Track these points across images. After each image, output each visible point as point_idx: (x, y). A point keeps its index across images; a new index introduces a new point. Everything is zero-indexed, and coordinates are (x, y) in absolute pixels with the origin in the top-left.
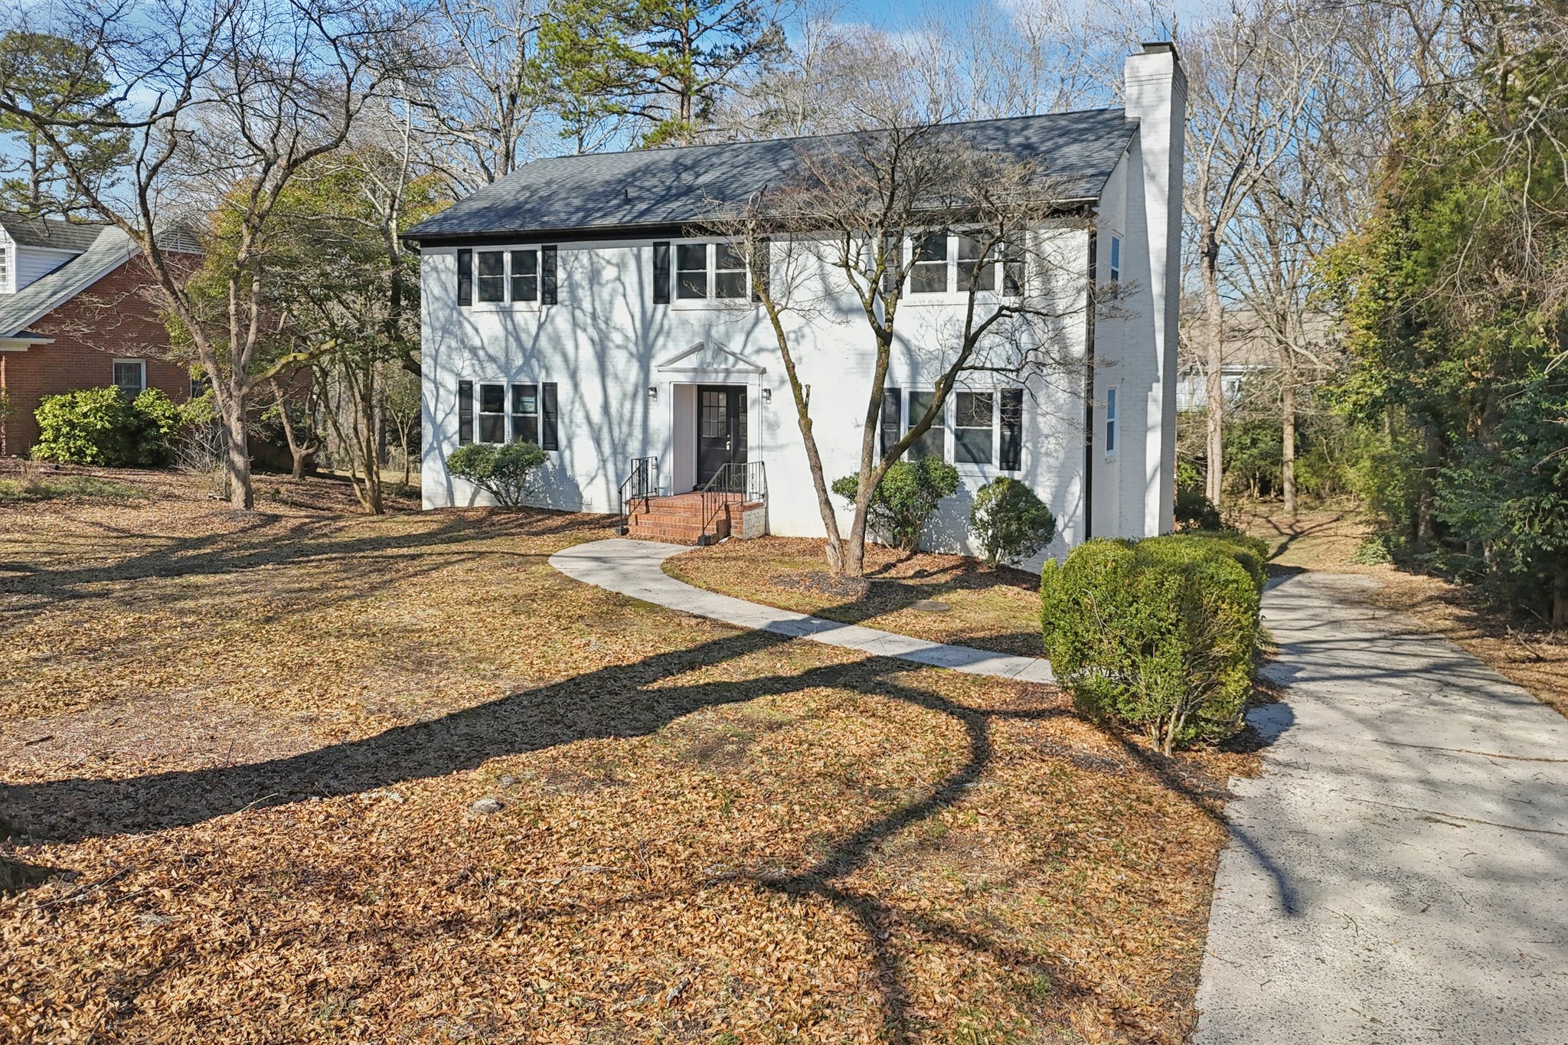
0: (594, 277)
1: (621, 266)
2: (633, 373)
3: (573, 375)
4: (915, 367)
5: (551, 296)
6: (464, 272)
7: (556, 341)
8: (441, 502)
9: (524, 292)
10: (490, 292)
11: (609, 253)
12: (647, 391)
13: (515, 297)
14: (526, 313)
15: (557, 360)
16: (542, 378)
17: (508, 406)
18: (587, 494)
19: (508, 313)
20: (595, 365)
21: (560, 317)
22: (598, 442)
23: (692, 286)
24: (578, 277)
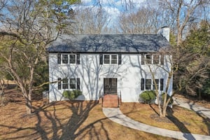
0: (87, 59)
1: (92, 58)
2: (95, 76)
3: (83, 77)
4: (146, 75)
5: (78, 63)
6: (59, 58)
7: (79, 71)
8: (54, 100)
9: (72, 62)
10: (65, 62)
11: (90, 56)
12: (97, 79)
13: (71, 63)
14: (73, 66)
15: (79, 74)
16: (76, 77)
17: (69, 82)
18: (86, 97)
19: (69, 65)
20: (87, 75)
21: (80, 66)
22: (88, 88)
23: (107, 62)
24: (84, 59)
